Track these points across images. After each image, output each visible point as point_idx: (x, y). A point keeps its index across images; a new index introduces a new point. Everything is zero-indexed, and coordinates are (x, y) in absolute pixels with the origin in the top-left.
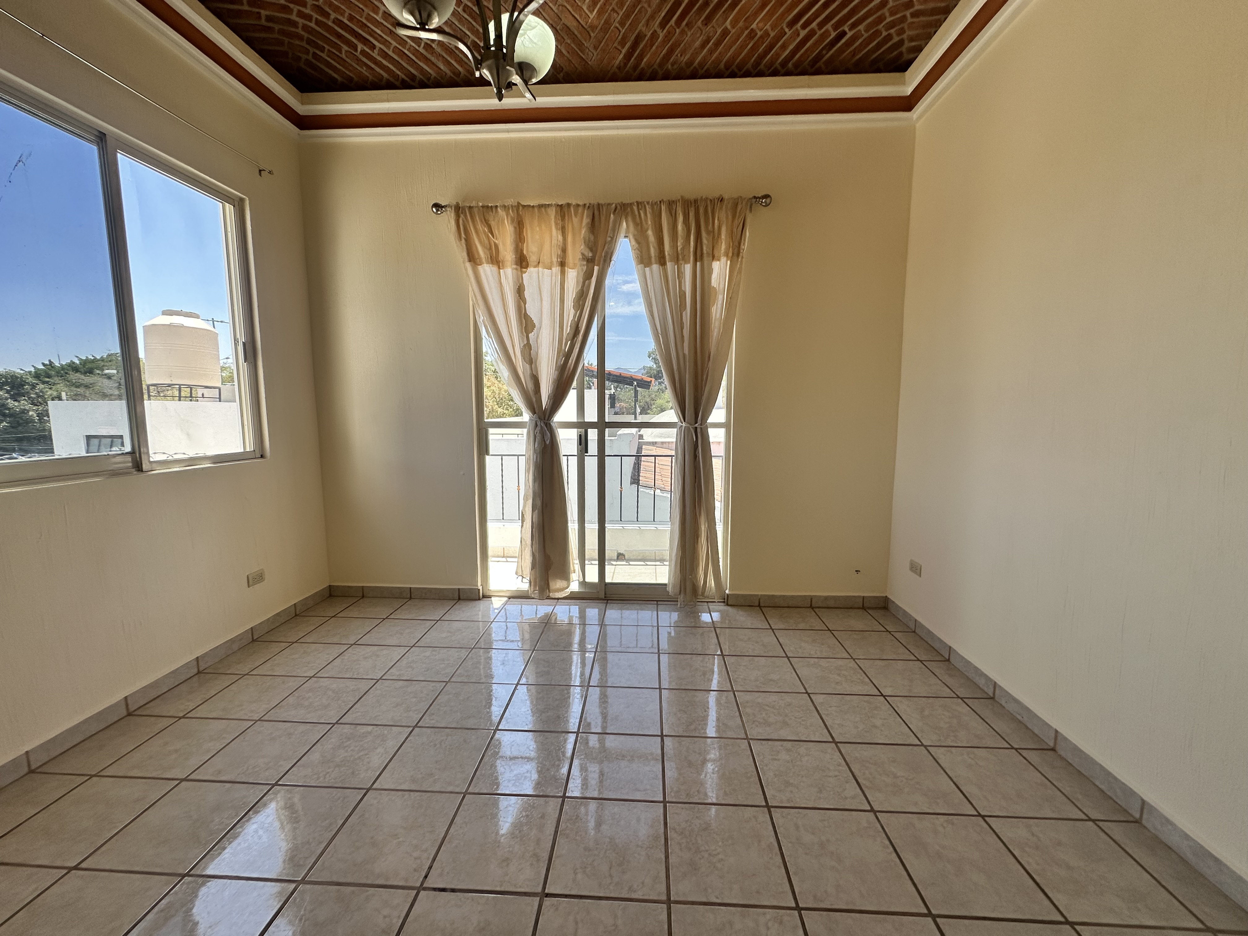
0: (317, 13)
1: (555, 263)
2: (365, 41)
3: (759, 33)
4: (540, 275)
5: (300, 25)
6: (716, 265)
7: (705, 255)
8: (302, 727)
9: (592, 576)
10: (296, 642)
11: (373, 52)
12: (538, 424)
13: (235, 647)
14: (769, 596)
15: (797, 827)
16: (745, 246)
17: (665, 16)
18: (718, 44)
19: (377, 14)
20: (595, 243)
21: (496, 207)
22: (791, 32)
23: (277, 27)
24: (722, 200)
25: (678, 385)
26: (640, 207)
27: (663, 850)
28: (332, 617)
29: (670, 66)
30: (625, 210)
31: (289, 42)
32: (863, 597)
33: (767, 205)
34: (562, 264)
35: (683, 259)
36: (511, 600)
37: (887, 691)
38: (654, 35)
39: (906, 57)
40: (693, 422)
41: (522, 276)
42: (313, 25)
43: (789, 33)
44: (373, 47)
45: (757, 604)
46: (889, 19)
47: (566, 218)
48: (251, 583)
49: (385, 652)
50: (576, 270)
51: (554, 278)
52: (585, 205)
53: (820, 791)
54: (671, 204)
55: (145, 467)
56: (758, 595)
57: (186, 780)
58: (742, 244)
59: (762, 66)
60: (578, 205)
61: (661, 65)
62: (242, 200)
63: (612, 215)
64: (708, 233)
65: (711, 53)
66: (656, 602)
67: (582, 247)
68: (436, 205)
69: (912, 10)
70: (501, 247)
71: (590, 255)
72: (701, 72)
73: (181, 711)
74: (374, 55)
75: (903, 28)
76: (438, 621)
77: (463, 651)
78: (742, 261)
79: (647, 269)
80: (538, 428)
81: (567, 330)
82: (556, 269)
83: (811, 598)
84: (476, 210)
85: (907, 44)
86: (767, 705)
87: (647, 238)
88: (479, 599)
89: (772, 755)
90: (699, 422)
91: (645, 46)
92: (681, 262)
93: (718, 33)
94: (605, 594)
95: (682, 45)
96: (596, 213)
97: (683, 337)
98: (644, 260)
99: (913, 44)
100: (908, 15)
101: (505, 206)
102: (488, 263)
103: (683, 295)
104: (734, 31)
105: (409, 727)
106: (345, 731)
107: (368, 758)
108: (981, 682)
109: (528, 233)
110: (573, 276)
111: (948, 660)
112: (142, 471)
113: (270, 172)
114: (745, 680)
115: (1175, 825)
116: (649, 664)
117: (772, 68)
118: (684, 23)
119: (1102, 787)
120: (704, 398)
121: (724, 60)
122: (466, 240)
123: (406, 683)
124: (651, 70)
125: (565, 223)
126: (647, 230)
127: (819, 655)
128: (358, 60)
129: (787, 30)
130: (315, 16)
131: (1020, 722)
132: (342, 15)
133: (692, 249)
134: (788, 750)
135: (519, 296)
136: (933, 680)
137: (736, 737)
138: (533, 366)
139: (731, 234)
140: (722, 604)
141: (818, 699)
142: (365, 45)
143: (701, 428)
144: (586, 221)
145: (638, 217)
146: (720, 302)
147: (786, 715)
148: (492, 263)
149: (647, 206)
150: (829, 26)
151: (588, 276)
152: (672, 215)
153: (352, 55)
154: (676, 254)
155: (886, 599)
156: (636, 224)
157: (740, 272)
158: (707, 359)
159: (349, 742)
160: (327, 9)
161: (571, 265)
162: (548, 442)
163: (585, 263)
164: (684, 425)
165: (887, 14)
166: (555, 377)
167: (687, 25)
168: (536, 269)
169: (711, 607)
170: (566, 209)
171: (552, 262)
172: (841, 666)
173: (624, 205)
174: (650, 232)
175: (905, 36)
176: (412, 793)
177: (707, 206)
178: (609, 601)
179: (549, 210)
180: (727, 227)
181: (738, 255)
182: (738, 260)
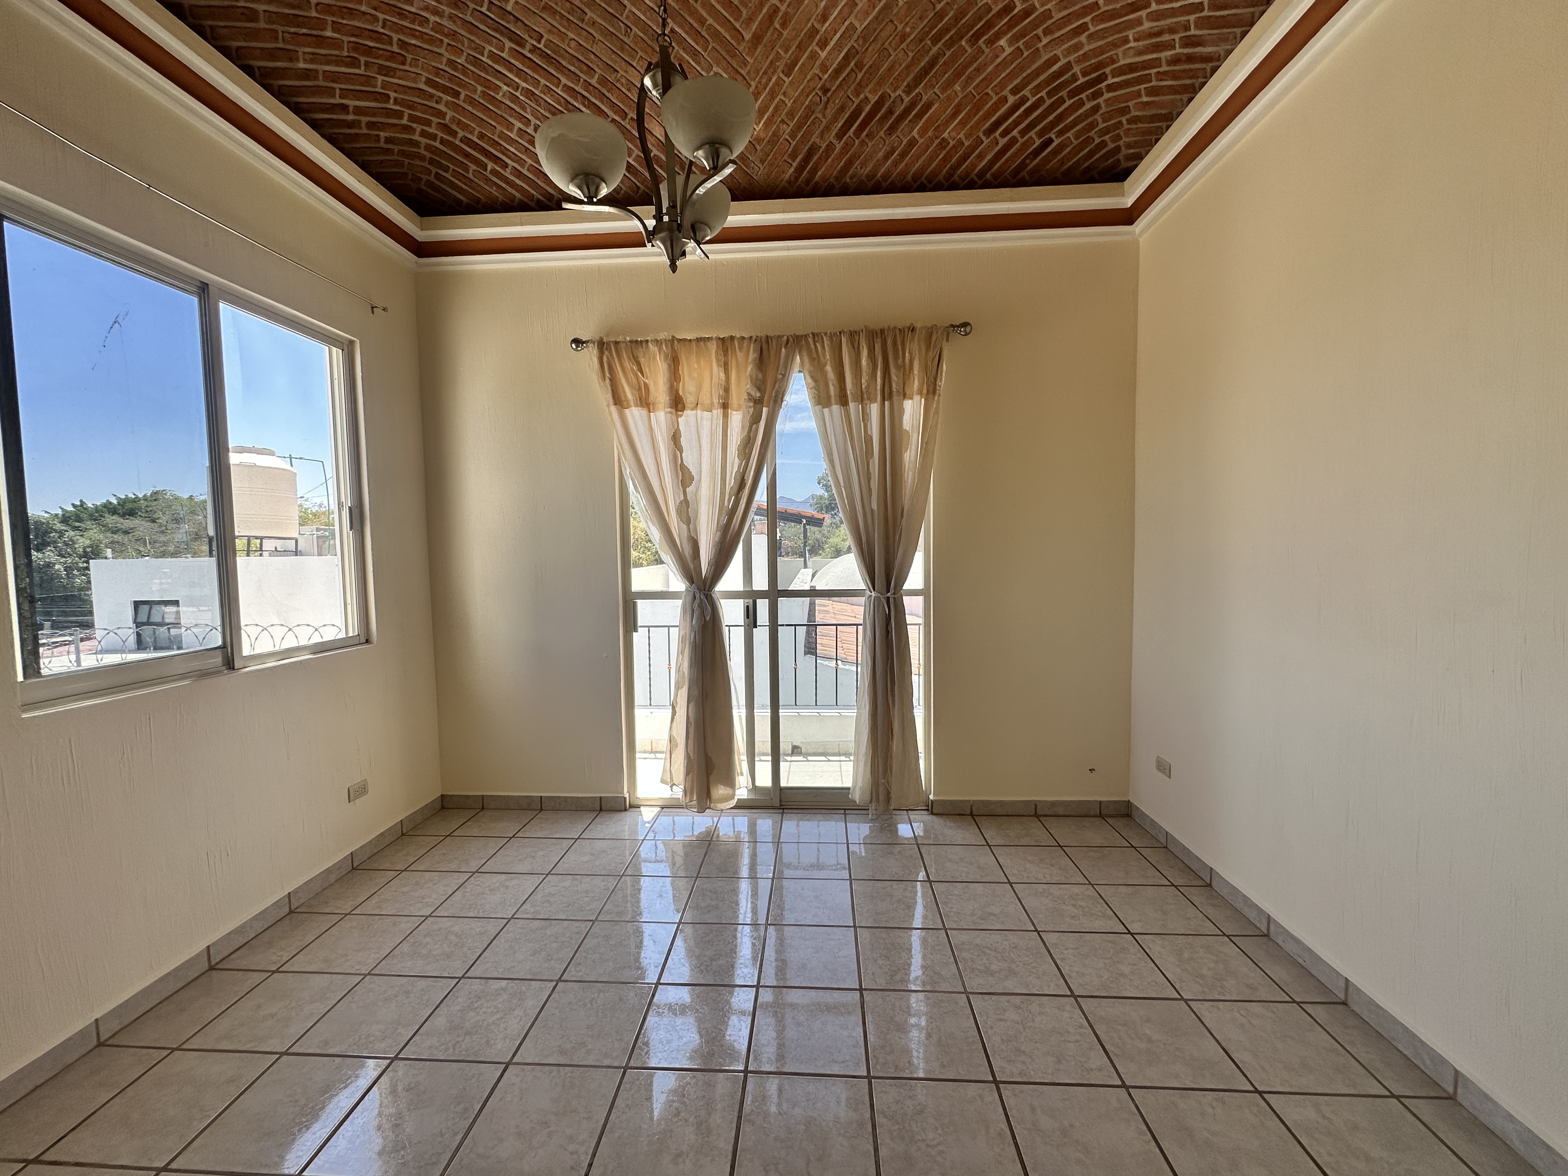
0: (442, 132)
1: (716, 405)
2: (496, 160)
3: (952, 143)
4: (699, 419)
5: (423, 146)
6: (908, 405)
7: (894, 394)
8: (422, 983)
9: (764, 779)
10: (405, 870)
11: (506, 171)
12: (697, 595)
13: (332, 878)
14: (983, 802)
15: (1033, 1109)
16: (942, 382)
17: (842, 126)
18: (903, 155)
19: (512, 131)
20: (764, 381)
21: (647, 341)
22: (989, 140)
23: (396, 148)
24: (913, 329)
25: (865, 546)
26: (816, 338)
27: (871, 1140)
28: (447, 836)
29: (848, 180)
30: (798, 342)
31: (409, 163)
32: (1100, 802)
33: (966, 334)
34: (725, 406)
35: (869, 399)
36: (665, 810)
37: (1134, 928)
38: (830, 147)
39: (1125, 165)
40: (885, 591)
41: (678, 422)
42: (437, 144)
43: (986, 141)
44: (506, 166)
45: (968, 812)
46: (1102, 126)
47: (730, 352)
48: (352, 798)
49: (515, 882)
50: (741, 412)
51: (714, 422)
52: (751, 337)
53: (1059, 1062)
54: (853, 335)
55: (237, 666)
56: (970, 801)
57: (286, 1053)
58: (938, 380)
59: (956, 177)
60: (743, 338)
61: (837, 178)
62: (351, 343)
63: (783, 350)
64: (898, 367)
65: (896, 165)
66: (843, 811)
67: (748, 386)
68: (577, 341)
69: (1128, 116)
70: (652, 388)
71: (758, 395)
72: (884, 185)
73: (274, 963)
74: (506, 174)
75: (1118, 135)
76: (576, 839)
77: (611, 879)
78: (939, 399)
79: (826, 410)
80: (697, 601)
81: (731, 482)
82: (718, 412)
83: (1036, 804)
84: (623, 346)
85: (1124, 151)
86: (988, 948)
87: (824, 375)
88: (626, 810)
89: (997, 1015)
90: (892, 591)
91: (820, 158)
92: (866, 402)
93: (904, 143)
94: (780, 801)
95: (863, 156)
96: (764, 346)
97: (870, 489)
98: (821, 399)
99: (1131, 151)
100: (1125, 122)
101: (657, 341)
102: (636, 406)
103: (869, 440)
104: (923, 140)
105: (551, 981)
106: (474, 987)
107: (505, 1022)
108: (1252, 915)
109: (684, 370)
110: (737, 419)
111: (1210, 885)
112: (233, 669)
113: (384, 309)
114: (959, 913)
115: (1496, 1102)
116: (840, 894)
117: (968, 179)
118: (865, 133)
119: (1406, 1053)
120: (897, 562)
121: (912, 172)
122: (611, 380)
123: (543, 923)
124: (827, 184)
125: (727, 359)
126: (825, 365)
127: (1048, 880)
128: (487, 180)
129: (984, 138)
130: (440, 134)
131: (1303, 967)
132: (471, 133)
133: (879, 388)
134: (1017, 1007)
135: (675, 444)
136: (1192, 912)
137: (951, 990)
138: (691, 526)
139: (925, 368)
140: (926, 812)
141: (1049, 938)
142: (496, 163)
143: (894, 598)
144: (752, 355)
145: (814, 350)
146: (914, 447)
147: (1013, 961)
148: (642, 406)
149: (824, 337)
150: (1032, 134)
151: (755, 419)
152: (854, 348)
153: (480, 175)
154: (859, 393)
155: (1129, 804)
156: (812, 359)
157: (936, 412)
158: (899, 516)
159: (479, 1003)
160: (454, 127)
161: (735, 406)
162: (708, 618)
163: (752, 404)
164: (873, 594)
165: (1100, 120)
166: (717, 539)
167: (867, 135)
168: (695, 411)
169: (912, 817)
170: (728, 343)
171: (712, 403)
172: (1077, 894)
173: (797, 337)
174: (828, 368)
175: (1121, 143)
176: (561, 1068)
177: (895, 336)
178: (785, 811)
179: (709, 344)
180: (920, 360)
181: (934, 392)
182: (934, 399)
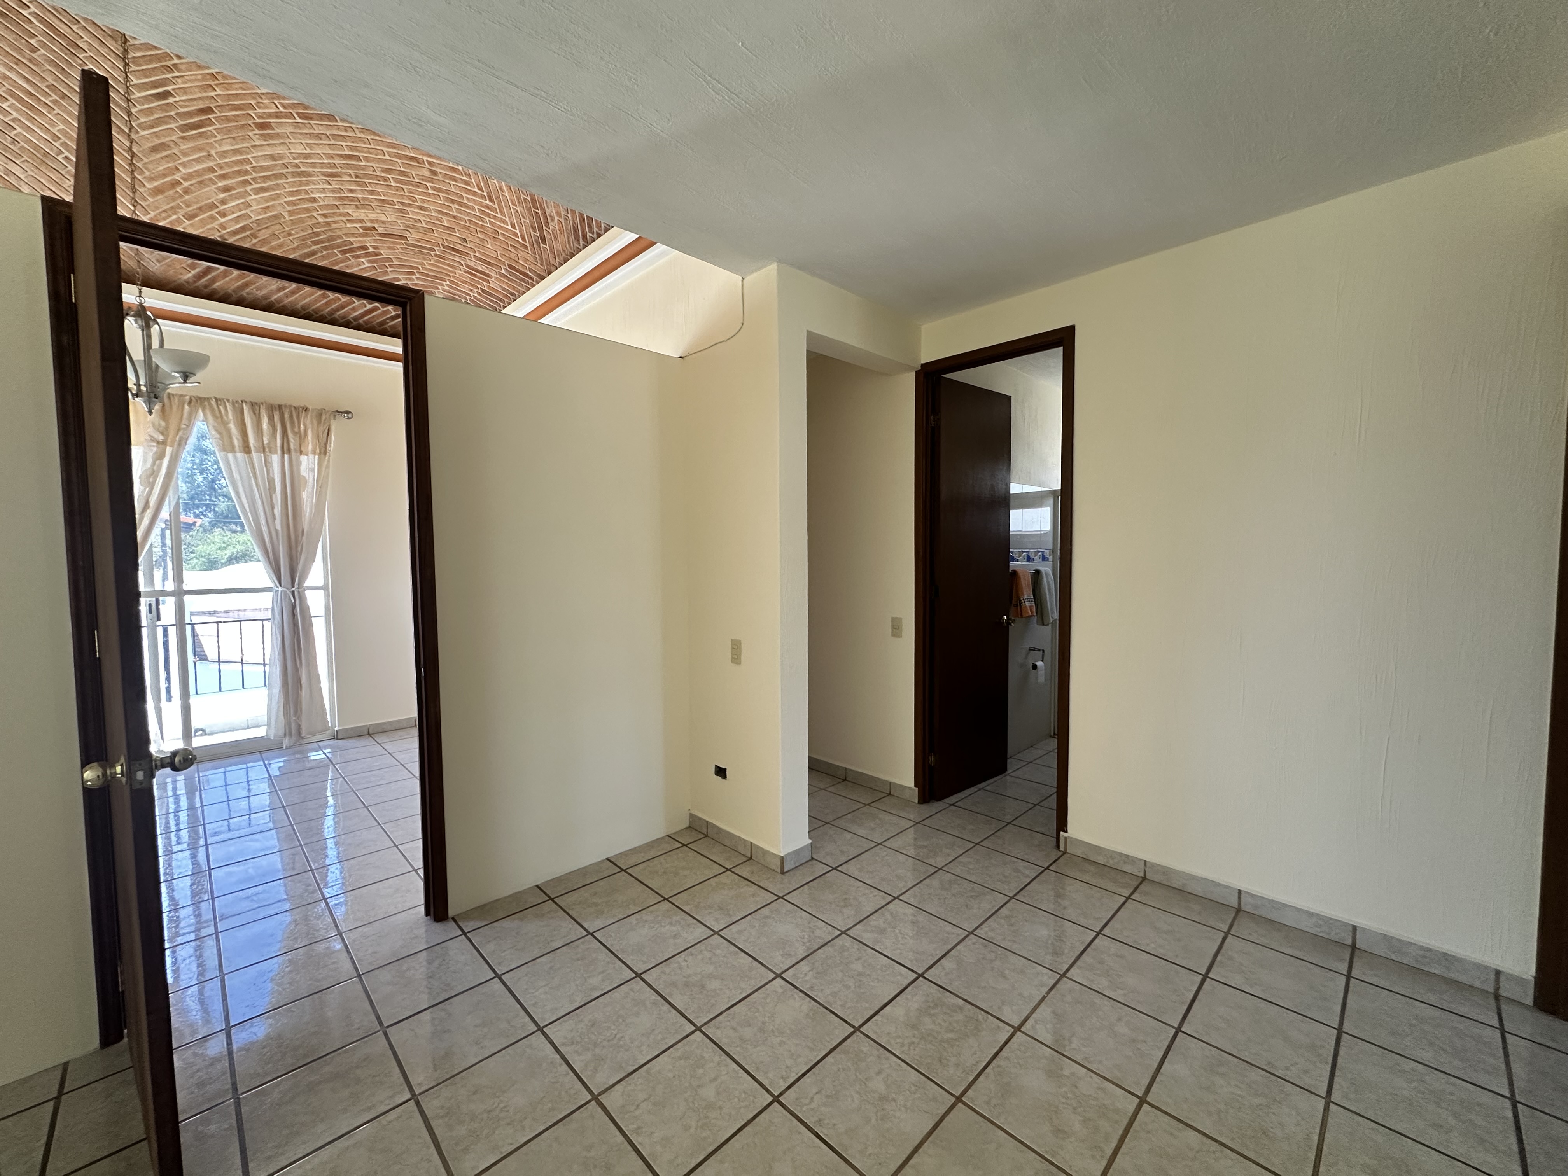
6: (304, 459)
7: (292, 450)
16: (331, 448)
20: (166, 427)
24: (306, 410)
25: (271, 555)
26: (219, 402)
30: (201, 403)
33: (349, 418)
35: (270, 452)
40: (290, 586)
45: (366, 732)
54: (254, 405)
58: (328, 446)
63: (186, 407)
64: (295, 433)
66: (258, 753)
71: (160, 437)
78: (329, 459)
79: (230, 453)
87: (228, 431)
90: (296, 586)
92: (267, 453)
97: (274, 517)
98: (225, 447)
103: (271, 482)
120: (300, 567)
126: (228, 423)
133: (279, 445)
139: (317, 436)
140: (333, 740)
143: (299, 592)
145: (217, 410)
146: (310, 490)
149: (227, 403)
151: (160, 456)
152: (255, 414)
154: (261, 446)
156: (215, 417)
157: (328, 467)
158: (300, 535)
163: (155, 444)
164: (280, 589)
169: (320, 743)
173: (200, 398)
174: (232, 426)
177: (291, 411)
180: (312, 431)
181: (325, 453)
182: (325, 458)
